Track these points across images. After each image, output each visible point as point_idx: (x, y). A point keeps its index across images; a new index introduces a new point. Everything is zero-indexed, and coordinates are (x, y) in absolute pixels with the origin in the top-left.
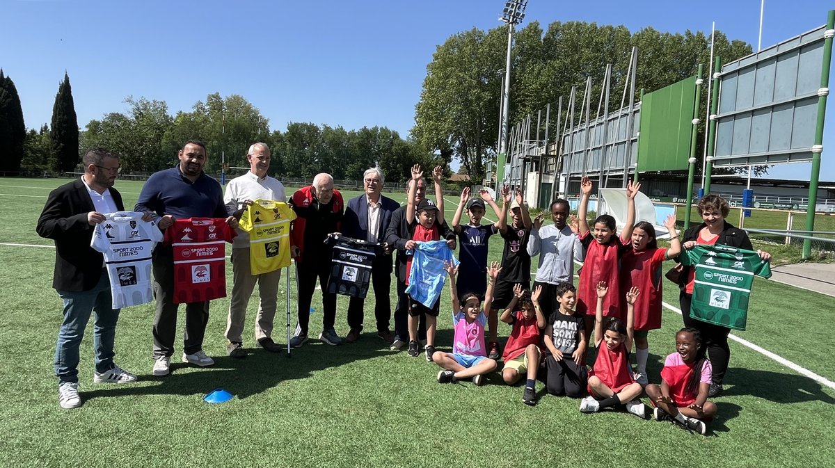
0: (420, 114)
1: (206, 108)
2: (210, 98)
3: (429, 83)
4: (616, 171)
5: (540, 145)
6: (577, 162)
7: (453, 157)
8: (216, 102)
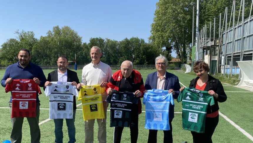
0: (153, 29)
1: (53, 33)
2: (54, 28)
3: (157, 13)
4: (249, 51)
5: (212, 40)
6: (229, 48)
7: (172, 50)
8: (57, 31)
